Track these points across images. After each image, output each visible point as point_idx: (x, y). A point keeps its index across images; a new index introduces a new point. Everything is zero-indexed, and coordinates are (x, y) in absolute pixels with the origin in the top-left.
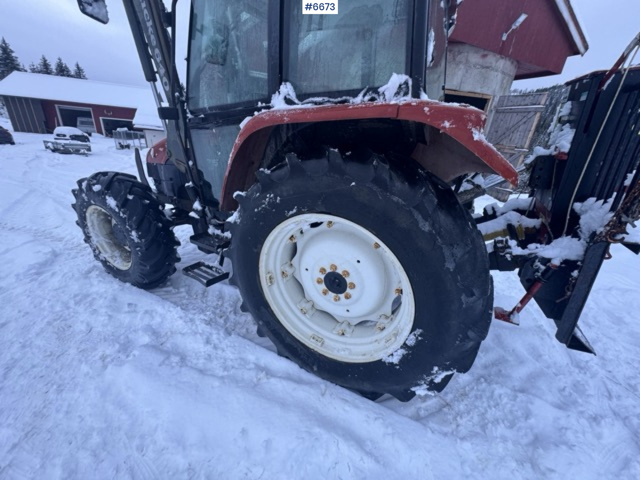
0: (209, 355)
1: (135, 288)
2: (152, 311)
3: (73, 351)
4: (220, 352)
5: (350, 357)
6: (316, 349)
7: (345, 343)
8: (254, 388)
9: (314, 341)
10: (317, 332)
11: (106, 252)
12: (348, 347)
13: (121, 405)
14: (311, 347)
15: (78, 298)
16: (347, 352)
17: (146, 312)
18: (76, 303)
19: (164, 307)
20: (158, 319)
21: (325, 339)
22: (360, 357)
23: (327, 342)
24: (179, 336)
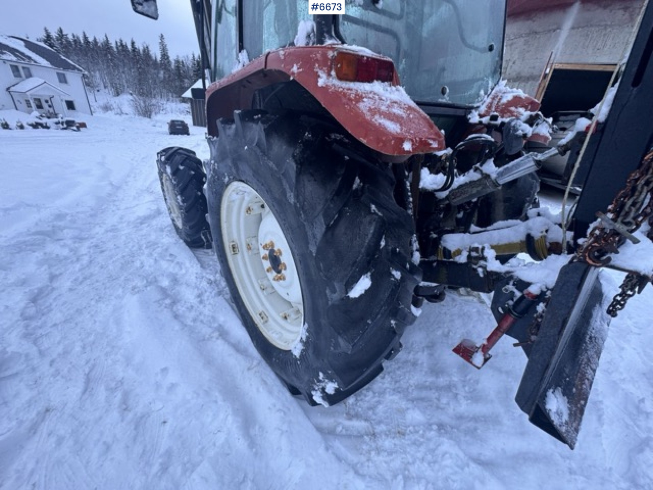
0: (192, 307)
1: (184, 244)
2: (182, 263)
3: (122, 278)
4: (201, 306)
5: (278, 342)
6: (259, 325)
7: (282, 327)
8: (200, 342)
9: (259, 317)
10: (267, 310)
11: (175, 213)
12: (283, 332)
13: (118, 322)
14: (256, 322)
15: (149, 244)
16: (277, 336)
17: (178, 263)
18: (147, 248)
19: (190, 263)
20: (184, 271)
21: (270, 319)
22: (282, 344)
23: (271, 321)
24: (184, 286)
